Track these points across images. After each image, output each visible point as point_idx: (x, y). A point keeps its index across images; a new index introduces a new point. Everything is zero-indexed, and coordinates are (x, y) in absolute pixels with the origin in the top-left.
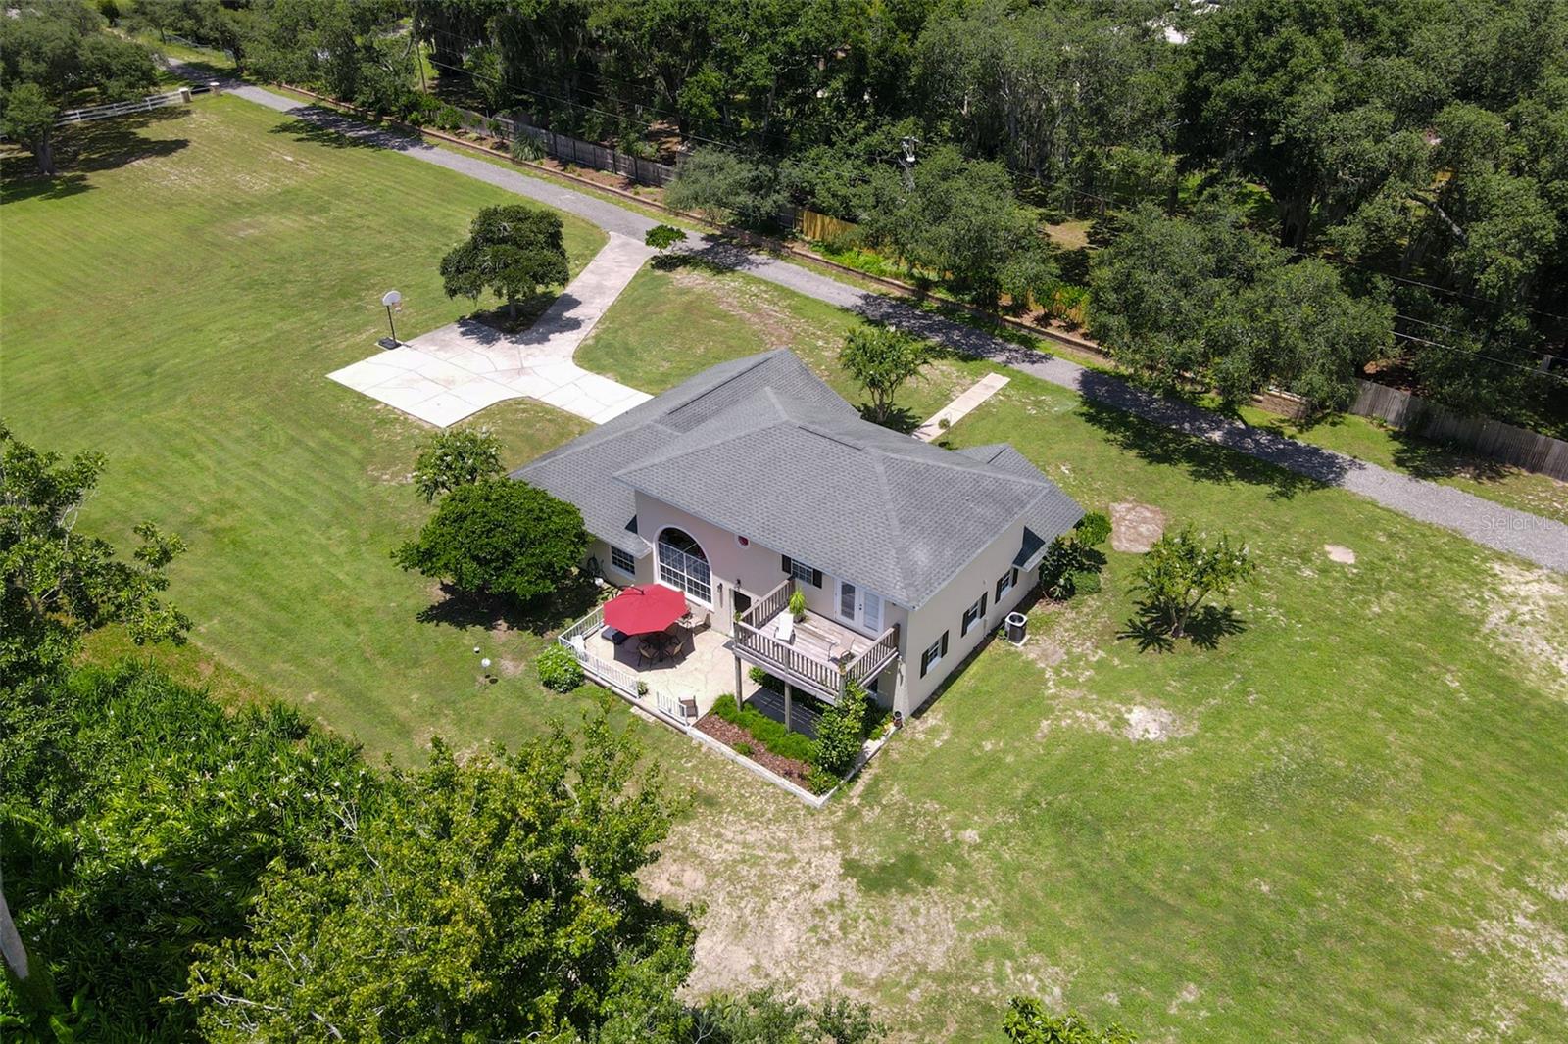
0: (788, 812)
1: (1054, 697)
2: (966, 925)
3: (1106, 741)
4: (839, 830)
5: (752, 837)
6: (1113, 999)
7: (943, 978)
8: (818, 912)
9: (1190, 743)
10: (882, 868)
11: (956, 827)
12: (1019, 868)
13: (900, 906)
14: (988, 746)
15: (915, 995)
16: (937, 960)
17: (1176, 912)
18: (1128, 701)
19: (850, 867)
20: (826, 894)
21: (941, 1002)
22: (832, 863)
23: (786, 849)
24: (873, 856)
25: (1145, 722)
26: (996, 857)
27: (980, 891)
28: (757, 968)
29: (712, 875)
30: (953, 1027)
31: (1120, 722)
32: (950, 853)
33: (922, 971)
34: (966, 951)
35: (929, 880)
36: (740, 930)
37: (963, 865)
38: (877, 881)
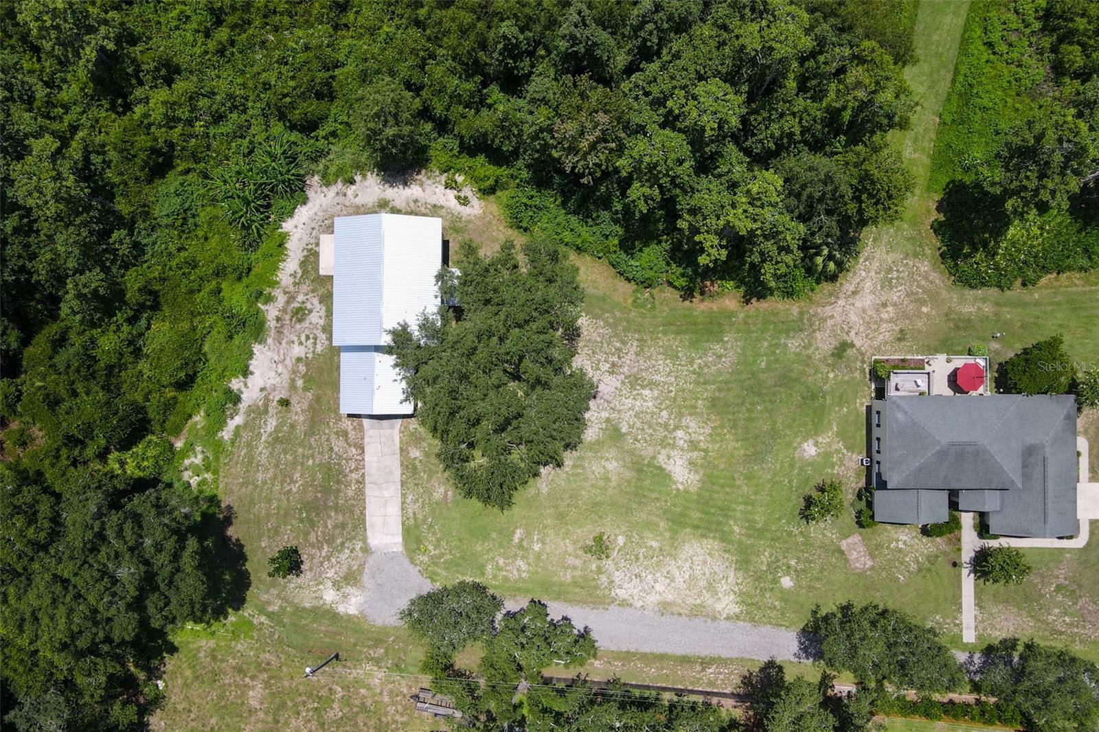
0: (878, 349)
1: (838, 442)
2: (817, 349)
3: (816, 434)
4: (862, 354)
5: (881, 337)
6: (778, 352)
7: (814, 331)
8: (851, 328)
9: (795, 449)
10: (845, 350)
11: (836, 376)
12: (815, 374)
13: (835, 343)
14: (845, 409)
15: (817, 323)
16: (818, 334)
17: (775, 386)
18: (819, 454)
19: (852, 345)
20: (852, 334)
21: (811, 326)
22: (858, 343)
23: (870, 339)
24: (850, 352)
25: (810, 450)
26: (822, 373)
27: (820, 360)
28: (853, 305)
29: (881, 320)
30: (805, 321)
31: (816, 444)
32: (833, 367)
33: (819, 329)
34: (813, 341)
35: (833, 355)
36: (864, 311)
37: (828, 365)
38: (843, 347)
